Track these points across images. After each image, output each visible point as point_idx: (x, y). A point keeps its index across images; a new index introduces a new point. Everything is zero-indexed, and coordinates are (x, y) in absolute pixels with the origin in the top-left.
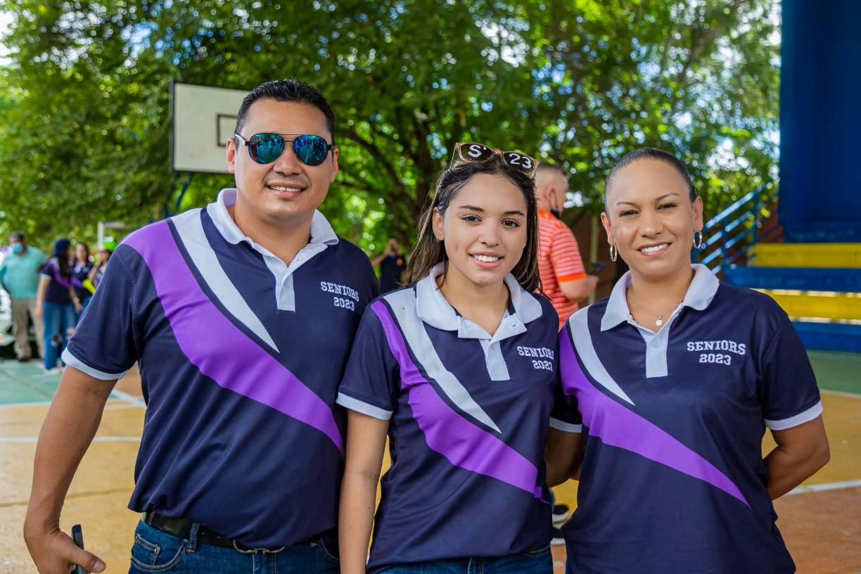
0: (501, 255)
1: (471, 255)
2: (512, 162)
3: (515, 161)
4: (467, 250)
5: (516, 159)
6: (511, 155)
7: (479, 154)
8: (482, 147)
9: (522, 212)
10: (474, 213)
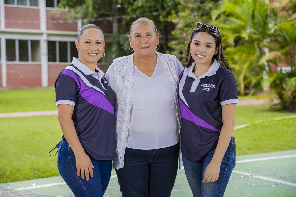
0: (205, 55)
1: (196, 55)
2: (211, 30)
3: (212, 30)
4: (195, 53)
5: (212, 29)
6: (211, 27)
7: (202, 26)
8: (203, 24)
9: (212, 43)
10: (198, 42)
